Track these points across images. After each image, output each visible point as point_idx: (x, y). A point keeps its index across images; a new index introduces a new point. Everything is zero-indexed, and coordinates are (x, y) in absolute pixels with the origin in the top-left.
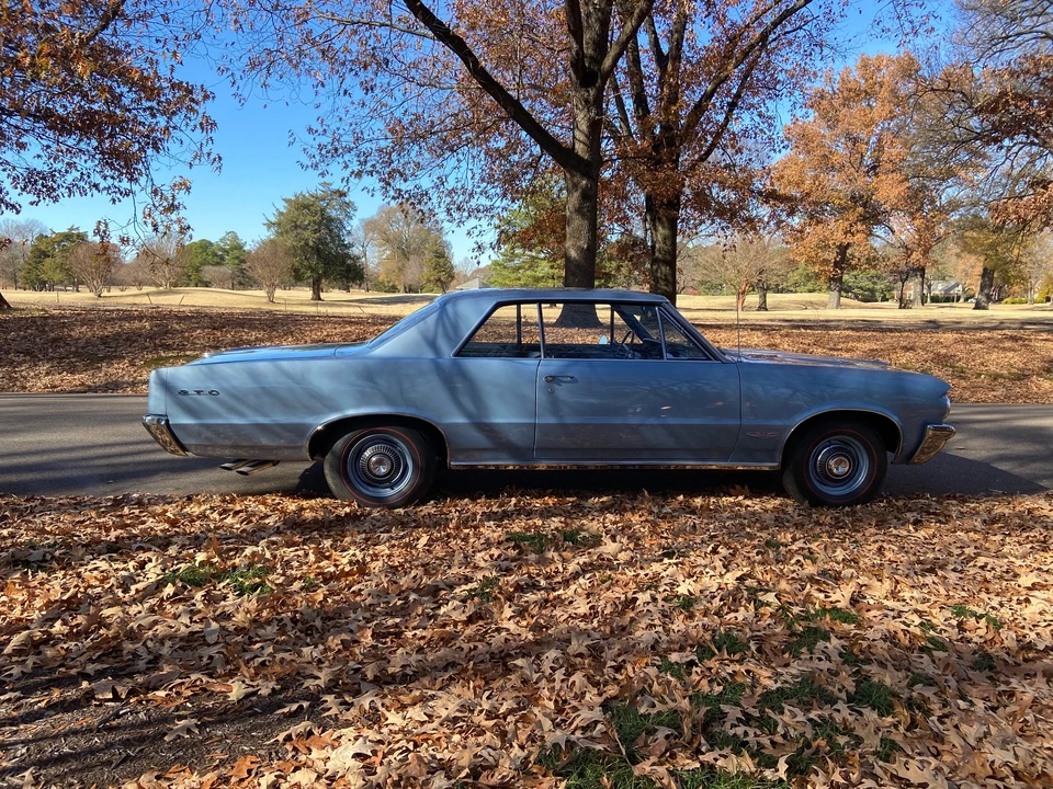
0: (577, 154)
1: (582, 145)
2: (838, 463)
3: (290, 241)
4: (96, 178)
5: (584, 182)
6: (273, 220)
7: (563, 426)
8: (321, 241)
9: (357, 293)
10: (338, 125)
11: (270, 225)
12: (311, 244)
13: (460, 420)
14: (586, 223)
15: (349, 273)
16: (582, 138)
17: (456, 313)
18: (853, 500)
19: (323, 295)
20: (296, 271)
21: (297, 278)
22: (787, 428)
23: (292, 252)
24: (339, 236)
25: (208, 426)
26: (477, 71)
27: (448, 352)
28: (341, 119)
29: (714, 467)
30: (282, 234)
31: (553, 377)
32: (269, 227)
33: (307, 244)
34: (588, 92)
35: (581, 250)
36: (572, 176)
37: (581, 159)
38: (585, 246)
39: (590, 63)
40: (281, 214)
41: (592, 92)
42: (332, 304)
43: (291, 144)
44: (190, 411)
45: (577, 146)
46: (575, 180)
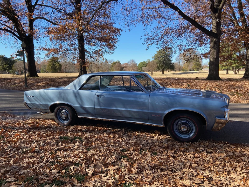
0: (213, 32)
1: (214, 29)
3: (157, 61)
5: (215, 39)
6: (154, 56)
7: (101, 109)
8: (165, 60)
9: (173, 72)
10: (151, 33)
11: (153, 57)
12: (162, 61)
13: (78, 106)
14: (215, 51)
15: (171, 67)
16: (214, 27)
19: (164, 73)
20: (158, 67)
21: (158, 69)
22: (163, 114)
23: (158, 63)
24: (169, 59)
25: (32, 104)
27: (78, 88)
30: (155, 59)
31: (99, 96)
32: (153, 58)
33: (161, 61)
34: (216, 14)
35: (214, 58)
36: (211, 38)
37: (214, 33)
38: (215, 57)
39: (217, 7)
40: (156, 54)
41: (217, 14)
42: (166, 75)
43: (141, 39)
44: (29, 100)
45: (213, 30)
46: (212, 39)
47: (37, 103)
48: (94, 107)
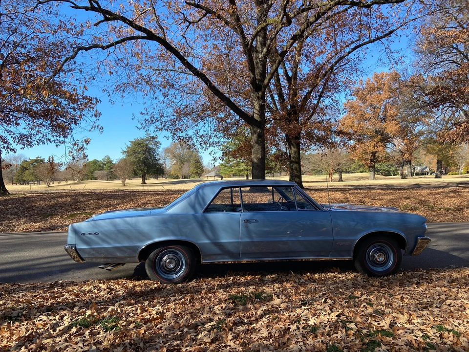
0: (255, 119)
1: (257, 115)
2: (379, 256)
3: (132, 159)
4: (50, 137)
5: (259, 130)
6: (125, 150)
7: (253, 242)
8: (146, 158)
9: (162, 180)
10: (153, 111)
11: (124, 152)
12: (141, 159)
13: (207, 241)
14: (260, 147)
15: (158, 171)
16: (257, 112)
17: (204, 193)
18: (387, 273)
19: (146, 181)
20: (135, 171)
21: (135, 175)
22: (355, 240)
23: (133, 163)
24: (153, 156)
25: (93, 249)
26: (211, 87)
27: (200, 211)
28: (154, 108)
29: (323, 259)
30: (129, 156)
31: (247, 220)
32: (123, 154)
33: (140, 160)
34: (258, 94)
35: (259, 159)
36: (253, 128)
37: (257, 121)
38: (260, 157)
39: (259, 82)
40: (129, 147)
41: (260, 94)
42: (151, 185)
43: (133, 119)
44: (86, 242)
45: (254, 116)
46: (255, 129)
47: (106, 246)
48: (238, 241)
